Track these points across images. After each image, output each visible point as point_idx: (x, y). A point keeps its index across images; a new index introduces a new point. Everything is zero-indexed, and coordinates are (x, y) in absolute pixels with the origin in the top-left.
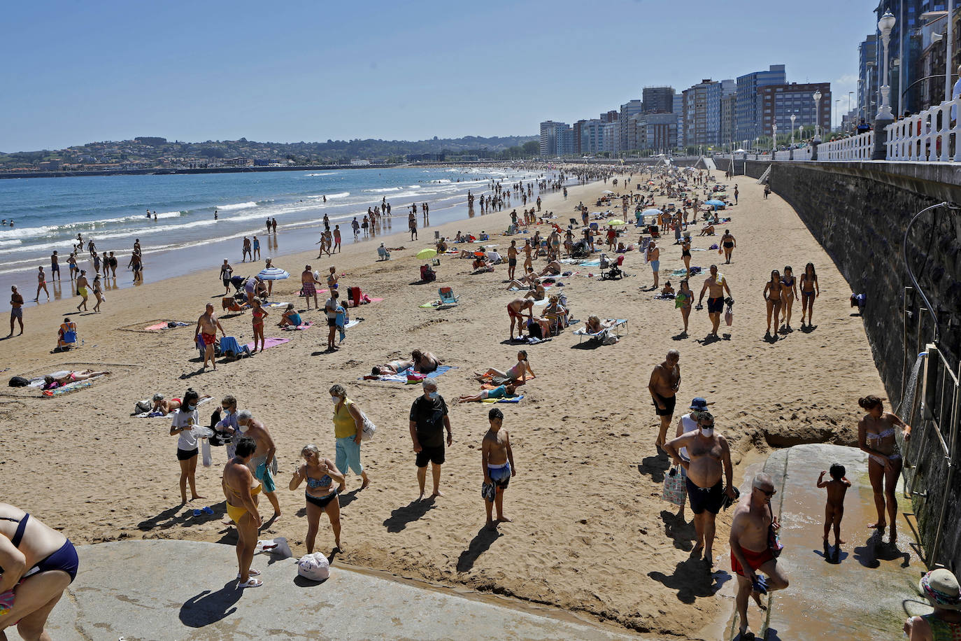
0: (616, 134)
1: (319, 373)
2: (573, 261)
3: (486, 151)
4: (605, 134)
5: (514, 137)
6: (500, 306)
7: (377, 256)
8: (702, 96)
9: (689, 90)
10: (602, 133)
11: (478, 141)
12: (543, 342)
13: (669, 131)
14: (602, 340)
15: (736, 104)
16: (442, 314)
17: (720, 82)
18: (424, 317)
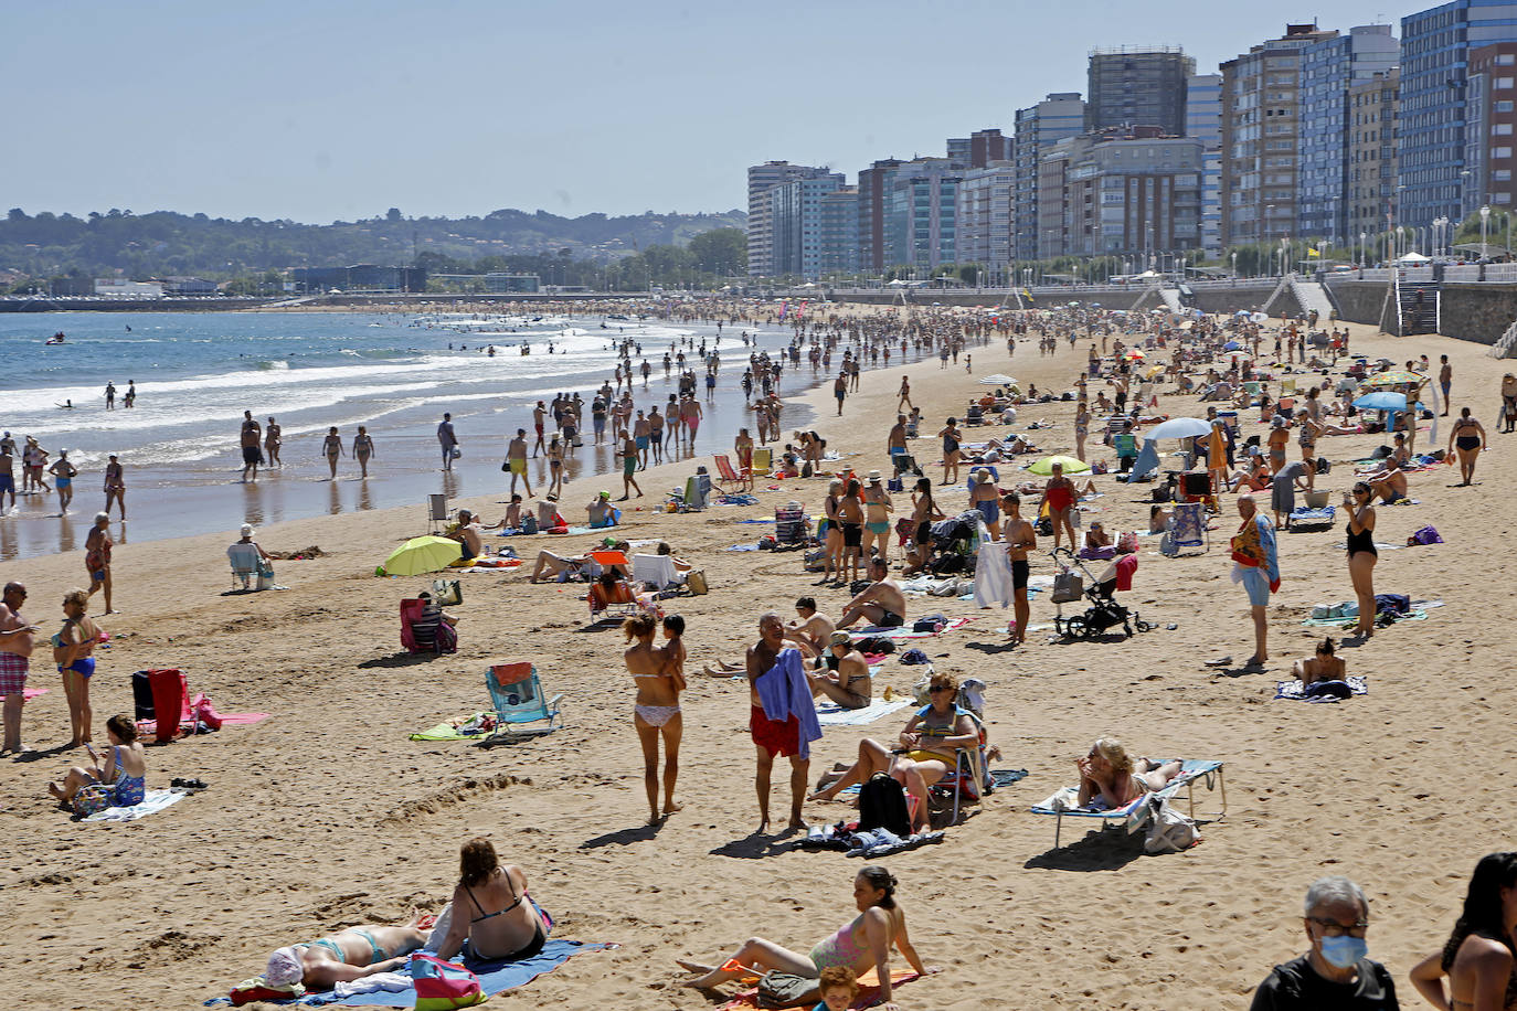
0: (1000, 205)
1: (40, 988)
2: (938, 584)
3: (566, 262)
4: (964, 208)
5: (660, 217)
6: (715, 729)
7: (225, 576)
8: (1285, 80)
9: (1243, 59)
10: (952, 203)
11: (537, 229)
12: (913, 846)
13: (1175, 195)
14: (1141, 834)
15: (1397, 106)
16: (503, 760)
17: (1345, 32)
18: (438, 774)
